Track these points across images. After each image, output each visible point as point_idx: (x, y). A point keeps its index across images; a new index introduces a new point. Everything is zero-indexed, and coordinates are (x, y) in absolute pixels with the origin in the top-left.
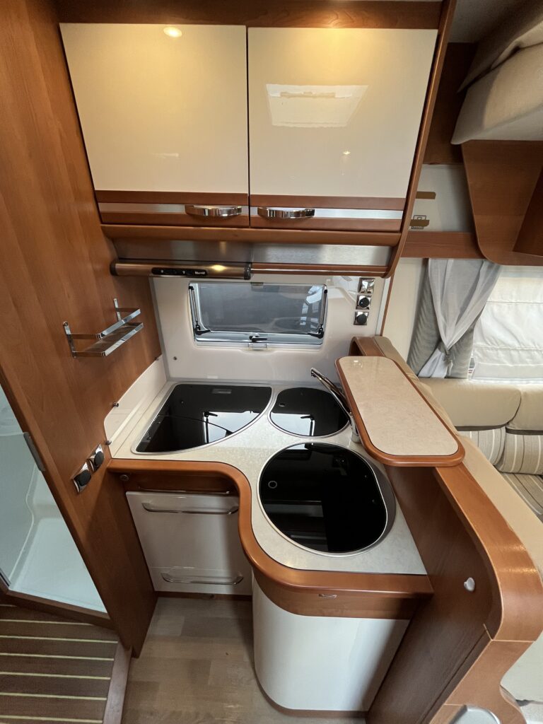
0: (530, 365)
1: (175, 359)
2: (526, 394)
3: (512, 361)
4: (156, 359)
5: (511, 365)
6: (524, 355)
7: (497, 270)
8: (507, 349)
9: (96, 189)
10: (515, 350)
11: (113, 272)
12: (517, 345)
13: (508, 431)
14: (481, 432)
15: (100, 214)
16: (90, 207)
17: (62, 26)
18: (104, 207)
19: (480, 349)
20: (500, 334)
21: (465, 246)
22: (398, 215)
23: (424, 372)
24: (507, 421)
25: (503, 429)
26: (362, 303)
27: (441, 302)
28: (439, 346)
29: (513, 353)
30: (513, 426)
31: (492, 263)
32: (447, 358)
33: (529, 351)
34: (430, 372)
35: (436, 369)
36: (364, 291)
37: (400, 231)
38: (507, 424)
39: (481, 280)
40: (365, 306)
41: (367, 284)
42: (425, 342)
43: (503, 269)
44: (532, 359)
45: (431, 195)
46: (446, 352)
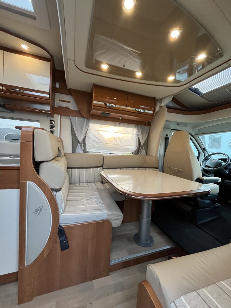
2: (105, 156)
3: (97, 144)
5: (97, 146)
6: (101, 144)
7: (89, 121)
8: (96, 142)
10: (99, 142)
12: (99, 141)
13: (103, 169)
14: (95, 169)
20: (94, 138)
21: (79, 114)
22: (48, 96)
23: (77, 151)
24: (102, 165)
25: (102, 168)
26: (52, 127)
27: (76, 128)
28: (78, 142)
29: (98, 143)
30: (104, 167)
31: (87, 119)
32: (81, 146)
33: (102, 143)
34: (79, 151)
35: (79, 150)
36: (52, 123)
37: (49, 100)
38: (102, 166)
39: (85, 123)
40: (53, 128)
41: (52, 122)
42: (75, 142)
43: (90, 120)
44: (104, 145)
45: (69, 102)
46: (81, 144)
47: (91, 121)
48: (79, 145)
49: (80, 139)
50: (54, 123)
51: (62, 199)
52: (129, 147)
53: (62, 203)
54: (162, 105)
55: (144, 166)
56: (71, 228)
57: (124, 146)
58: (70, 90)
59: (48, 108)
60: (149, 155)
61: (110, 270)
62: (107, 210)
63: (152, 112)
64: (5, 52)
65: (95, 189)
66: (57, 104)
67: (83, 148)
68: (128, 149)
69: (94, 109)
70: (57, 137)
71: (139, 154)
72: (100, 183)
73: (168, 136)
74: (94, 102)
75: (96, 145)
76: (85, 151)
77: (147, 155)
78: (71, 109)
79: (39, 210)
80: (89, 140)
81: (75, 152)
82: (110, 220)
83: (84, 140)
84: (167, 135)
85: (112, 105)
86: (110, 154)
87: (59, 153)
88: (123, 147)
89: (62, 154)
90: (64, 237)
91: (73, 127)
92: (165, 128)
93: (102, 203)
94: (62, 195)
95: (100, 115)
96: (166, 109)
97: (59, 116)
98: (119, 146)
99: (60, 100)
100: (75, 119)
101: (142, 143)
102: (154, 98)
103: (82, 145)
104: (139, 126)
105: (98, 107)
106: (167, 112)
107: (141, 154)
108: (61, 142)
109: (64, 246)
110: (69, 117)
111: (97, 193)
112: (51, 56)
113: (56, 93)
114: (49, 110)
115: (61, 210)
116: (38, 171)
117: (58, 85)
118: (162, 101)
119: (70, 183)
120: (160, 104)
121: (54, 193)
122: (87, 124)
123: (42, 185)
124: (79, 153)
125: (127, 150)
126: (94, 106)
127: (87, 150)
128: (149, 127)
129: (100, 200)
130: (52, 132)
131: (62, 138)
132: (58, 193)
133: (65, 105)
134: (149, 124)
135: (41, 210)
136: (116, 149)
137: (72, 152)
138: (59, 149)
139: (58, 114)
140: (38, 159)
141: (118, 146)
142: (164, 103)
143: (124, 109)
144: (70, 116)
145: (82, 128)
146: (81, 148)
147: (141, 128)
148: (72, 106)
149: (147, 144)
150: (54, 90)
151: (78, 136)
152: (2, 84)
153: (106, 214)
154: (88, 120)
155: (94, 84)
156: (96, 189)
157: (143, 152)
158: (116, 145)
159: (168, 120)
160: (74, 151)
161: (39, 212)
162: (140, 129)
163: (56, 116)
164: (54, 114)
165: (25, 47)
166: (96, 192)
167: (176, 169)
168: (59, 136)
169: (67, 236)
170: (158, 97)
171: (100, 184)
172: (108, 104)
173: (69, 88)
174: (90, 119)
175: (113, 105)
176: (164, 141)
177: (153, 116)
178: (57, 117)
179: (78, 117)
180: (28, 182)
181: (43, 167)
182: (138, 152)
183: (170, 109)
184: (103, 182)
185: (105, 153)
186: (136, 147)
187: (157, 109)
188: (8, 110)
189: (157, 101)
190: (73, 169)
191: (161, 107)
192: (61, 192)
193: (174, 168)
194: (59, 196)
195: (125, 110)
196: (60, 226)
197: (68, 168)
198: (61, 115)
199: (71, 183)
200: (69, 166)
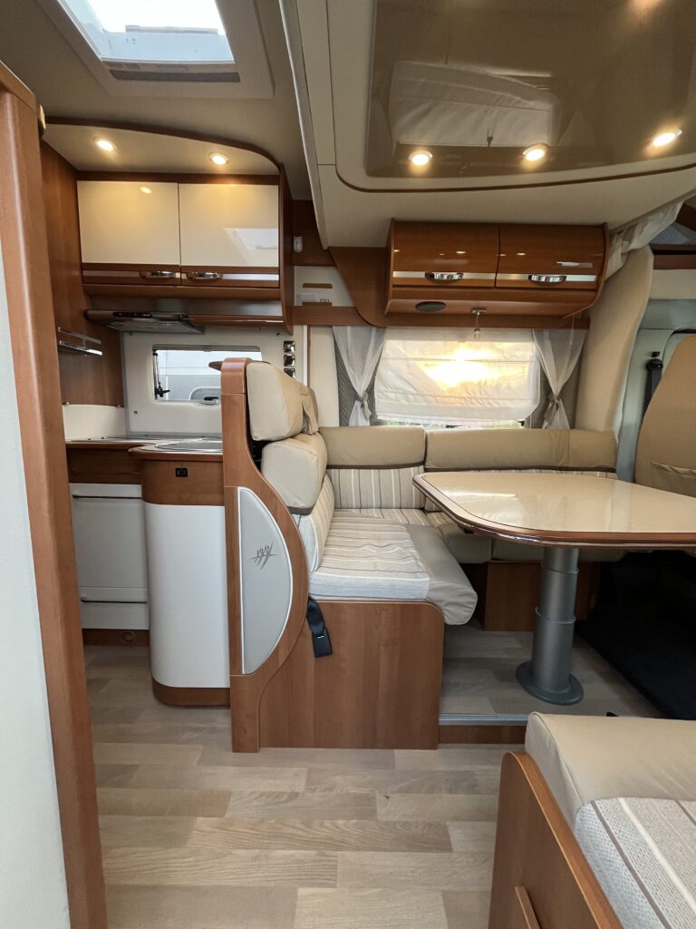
0: (424, 404)
1: (136, 412)
2: (431, 434)
3: (408, 400)
4: (116, 406)
5: (407, 404)
6: (419, 398)
7: (383, 333)
8: (405, 393)
9: (83, 261)
10: (412, 394)
11: (85, 315)
12: (413, 391)
13: (426, 470)
14: (402, 470)
15: (83, 277)
16: (77, 273)
17: (78, 182)
18: (86, 273)
19: (381, 392)
20: (399, 383)
21: (355, 316)
22: (275, 277)
23: (352, 423)
24: (422, 460)
25: (421, 468)
26: (288, 361)
27: (348, 358)
28: (356, 397)
29: (411, 396)
30: (429, 464)
31: (378, 327)
32: (363, 406)
33: (423, 396)
34: (357, 421)
35: (359, 419)
36: (288, 350)
37: (279, 288)
38: (423, 463)
39: (373, 340)
40: (290, 363)
41: (289, 346)
42: (347, 396)
43: (387, 331)
44: (426, 401)
45: (329, 286)
46: (361, 400)
47: (389, 332)
48: (357, 404)
49: (361, 388)
50: (292, 348)
51: (313, 535)
52: (509, 404)
53: (314, 544)
54: (635, 244)
55: (559, 465)
56: (336, 607)
57: (491, 401)
58: (329, 250)
59: (276, 310)
60: (582, 428)
61: (439, 737)
62: (430, 576)
63: (591, 278)
64: (181, 185)
65: (399, 524)
66: (299, 296)
67: (369, 413)
68: (506, 408)
69: (396, 296)
70: (302, 385)
71: (546, 424)
72: (418, 511)
73: (660, 358)
74: (395, 274)
75: (403, 402)
76: (374, 421)
77: (573, 426)
78: (333, 305)
79: (265, 554)
80: (383, 388)
81: (348, 425)
82: (438, 604)
83: (370, 390)
84: (655, 354)
85: (448, 277)
86: (448, 427)
87: (306, 425)
88: (490, 404)
89: (314, 427)
90: (321, 625)
91: (340, 356)
92: (645, 328)
93: (418, 557)
94: (314, 527)
95: (414, 309)
96: (651, 259)
97: (305, 328)
98: (474, 401)
99: (306, 286)
100: (346, 330)
101: (556, 388)
102: (602, 227)
103: (366, 404)
104: (546, 333)
105: (408, 288)
106: (656, 267)
107: (550, 424)
108: (309, 397)
109: (323, 649)
110: (329, 329)
111: (406, 534)
112: (280, 166)
113: (296, 267)
114: (280, 314)
115: (312, 562)
116: (259, 465)
117: (298, 245)
118: (634, 231)
119: (335, 508)
120: (626, 243)
121: (296, 517)
122: (379, 343)
123: (268, 496)
124: (357, 427)
125: (503, 412)
126: (394, 286)
127: (379, 418)
128: (583, 332)
129: (414, 551)
130: (290, 373)
131: (314, 389)
132: (304, 519)
133: (317, 296)
134: (583, 322)
135: (269, 555)
136: (465, 413)
137: (340, 425)
138: (304, 414)
139: (302, 323)
140: (258, 435)
141: (473, 404)
142: (640, 240)
143: (489, 281)
144: (331, 326)
145: (364, 358)
146: (364, 412)
147: (551, 339)
148: (337, 296)
149: (574, 392)
150: (290, 259)
151: (354, 379)
152: (178, 266)
153: (427, 587)
154: (382, 330)
155: (393, 219)
156: (405, 525)
157: (560, 418)
158: (465, 398)
159: (655, 296)
160: (344, 420)
161: (264, 558)
162: (548, 344)
163: (296, 329)
164: (292, 325)
165: (219, 159)
166: (402, 531)
167: (686, 470)
168: (305, 383)
169: (327, 625)
170: (615, 218)
171: (417, 514)
172: (437, 275)
173: (325, 248)
174: (385, 328)
175: (452, 276)
176: (640, 377)
177: (595, 290)
178: (300, 333)
179: (352, 325)
180: (240, 489)
181: (269, 453)
182: (540, 418)
183: (665, 255)
184: (426, 508)
185: (434, 426)
186: (535, 401)
187: (615, 262)
188: (193, 327)
189: (612, 236)
190: (343, 471)
191: (629, 255)
192: (310, 516)
193: (675, 468)
194: (308, 527)
195: (492, 285)
196: (310, 599)
197: (329, 467)
198: (309, 326)
199: (338, 506)
200: (332, 463)
